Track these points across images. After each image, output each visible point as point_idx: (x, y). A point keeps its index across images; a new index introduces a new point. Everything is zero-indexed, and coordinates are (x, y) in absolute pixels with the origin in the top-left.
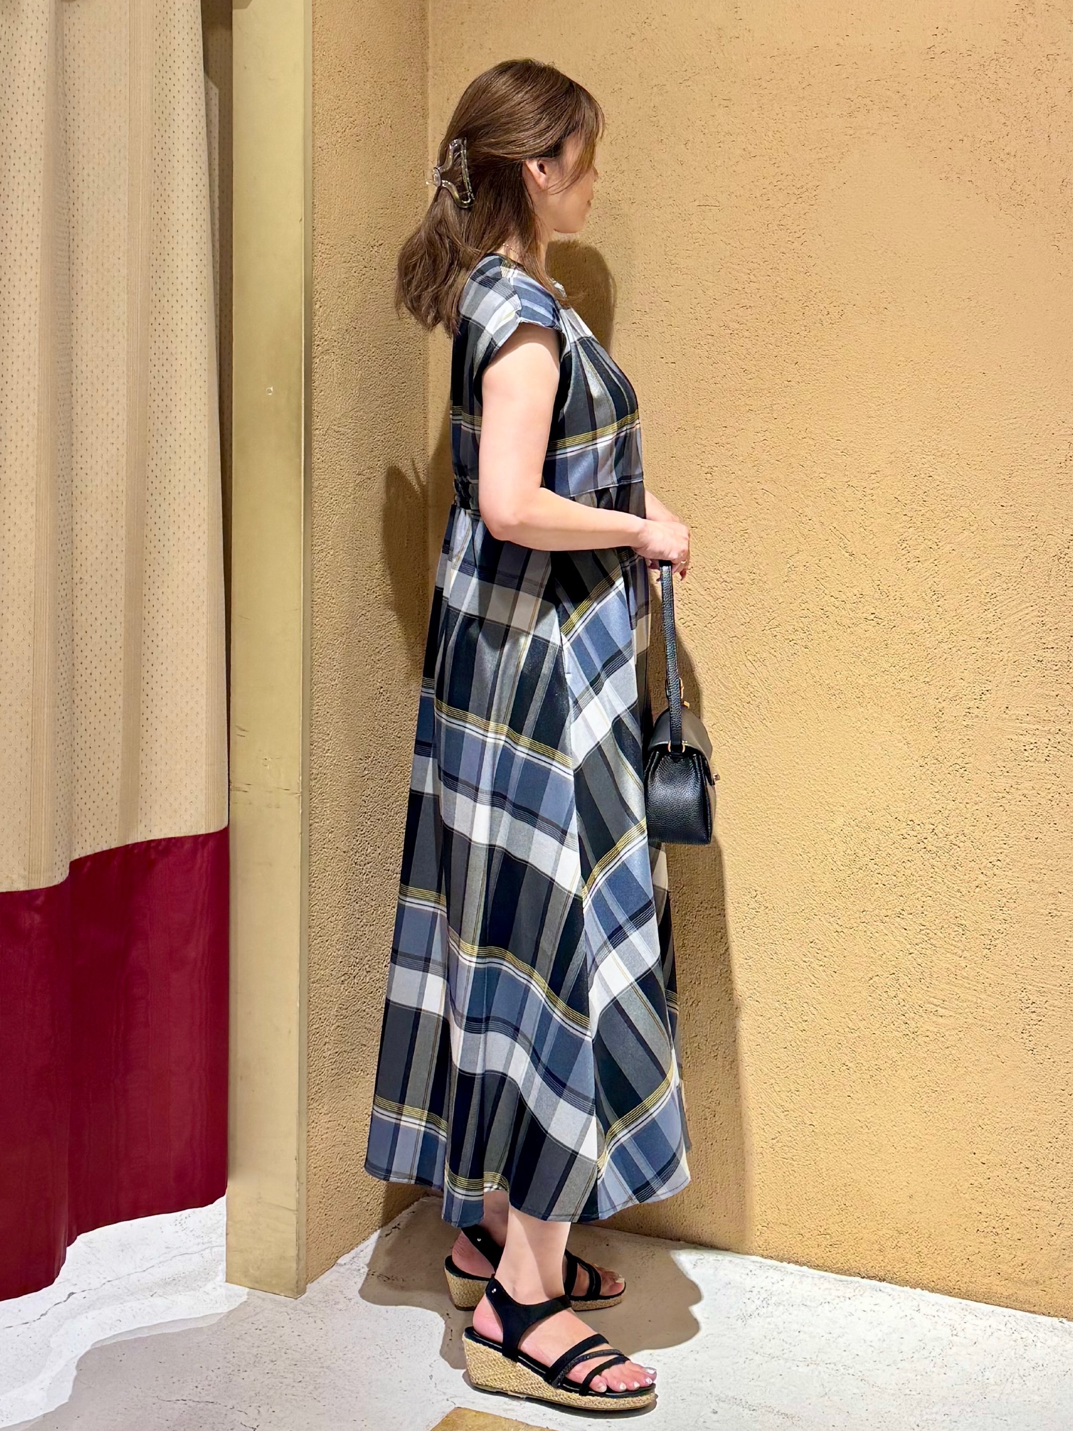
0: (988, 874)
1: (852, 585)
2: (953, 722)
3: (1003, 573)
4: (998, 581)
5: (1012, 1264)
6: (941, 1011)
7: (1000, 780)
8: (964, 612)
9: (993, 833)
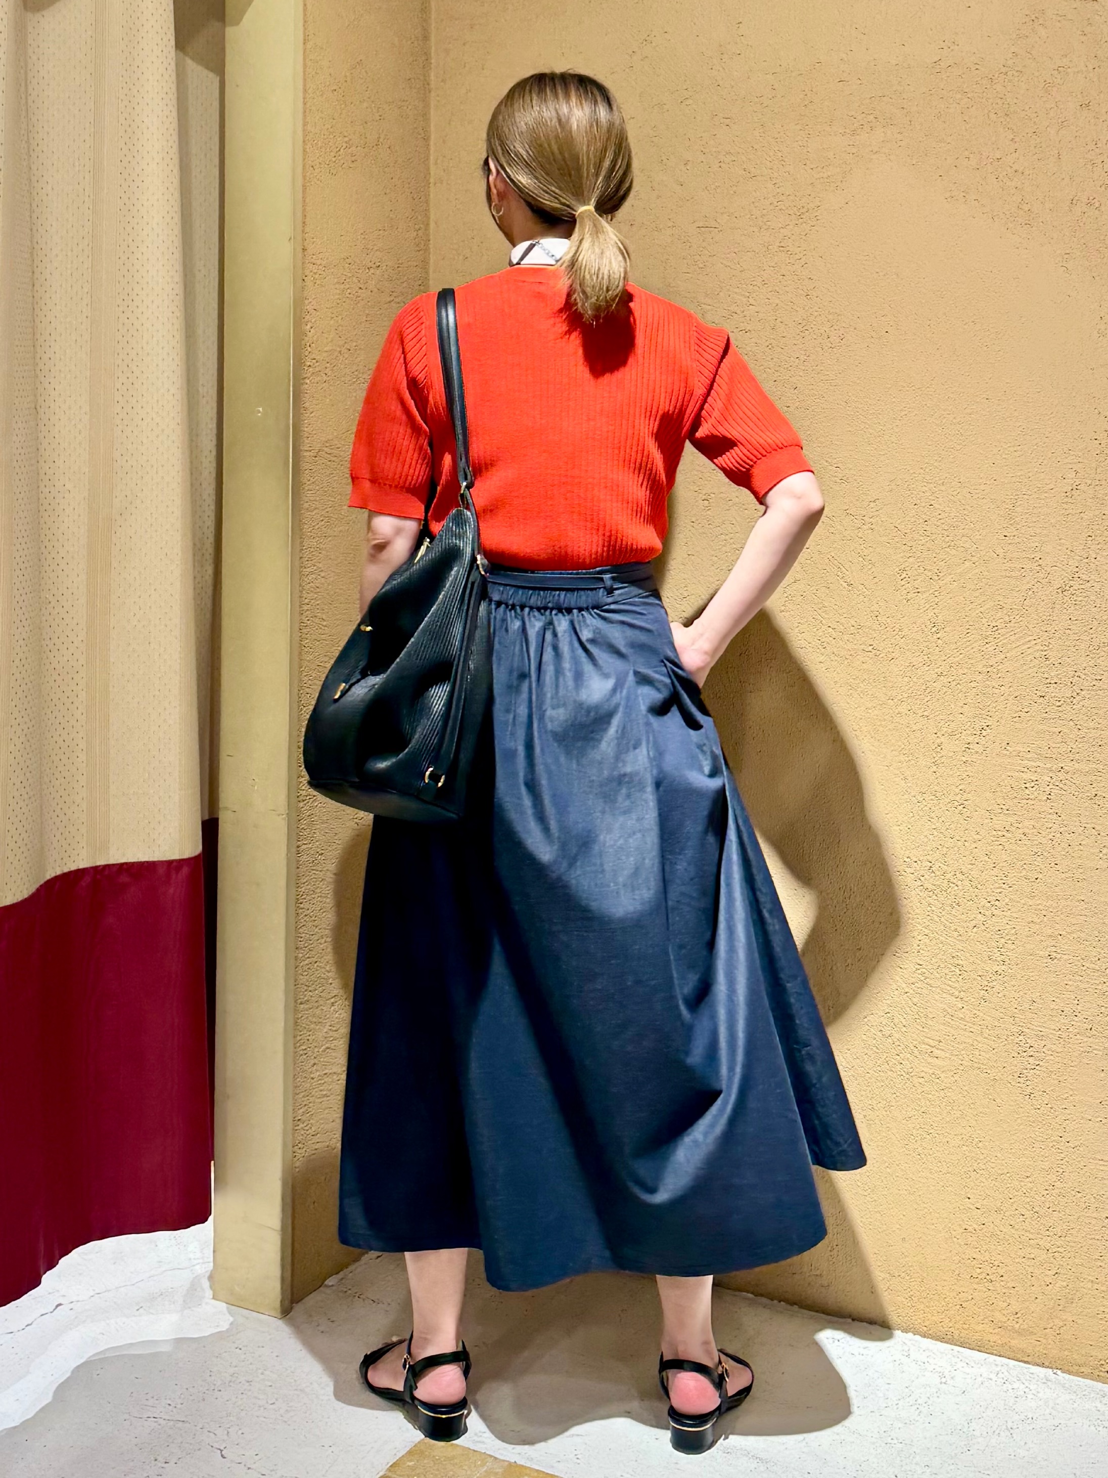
0: (987, 913)
1: (850, 616)
2: (952, 757)
3: (1004, 605)
4: (1000, 613)
5: (1005, 1312)
6: (937, 1052)
7: (1000, 818)
8: (964, 646)
9: (992, 873)
